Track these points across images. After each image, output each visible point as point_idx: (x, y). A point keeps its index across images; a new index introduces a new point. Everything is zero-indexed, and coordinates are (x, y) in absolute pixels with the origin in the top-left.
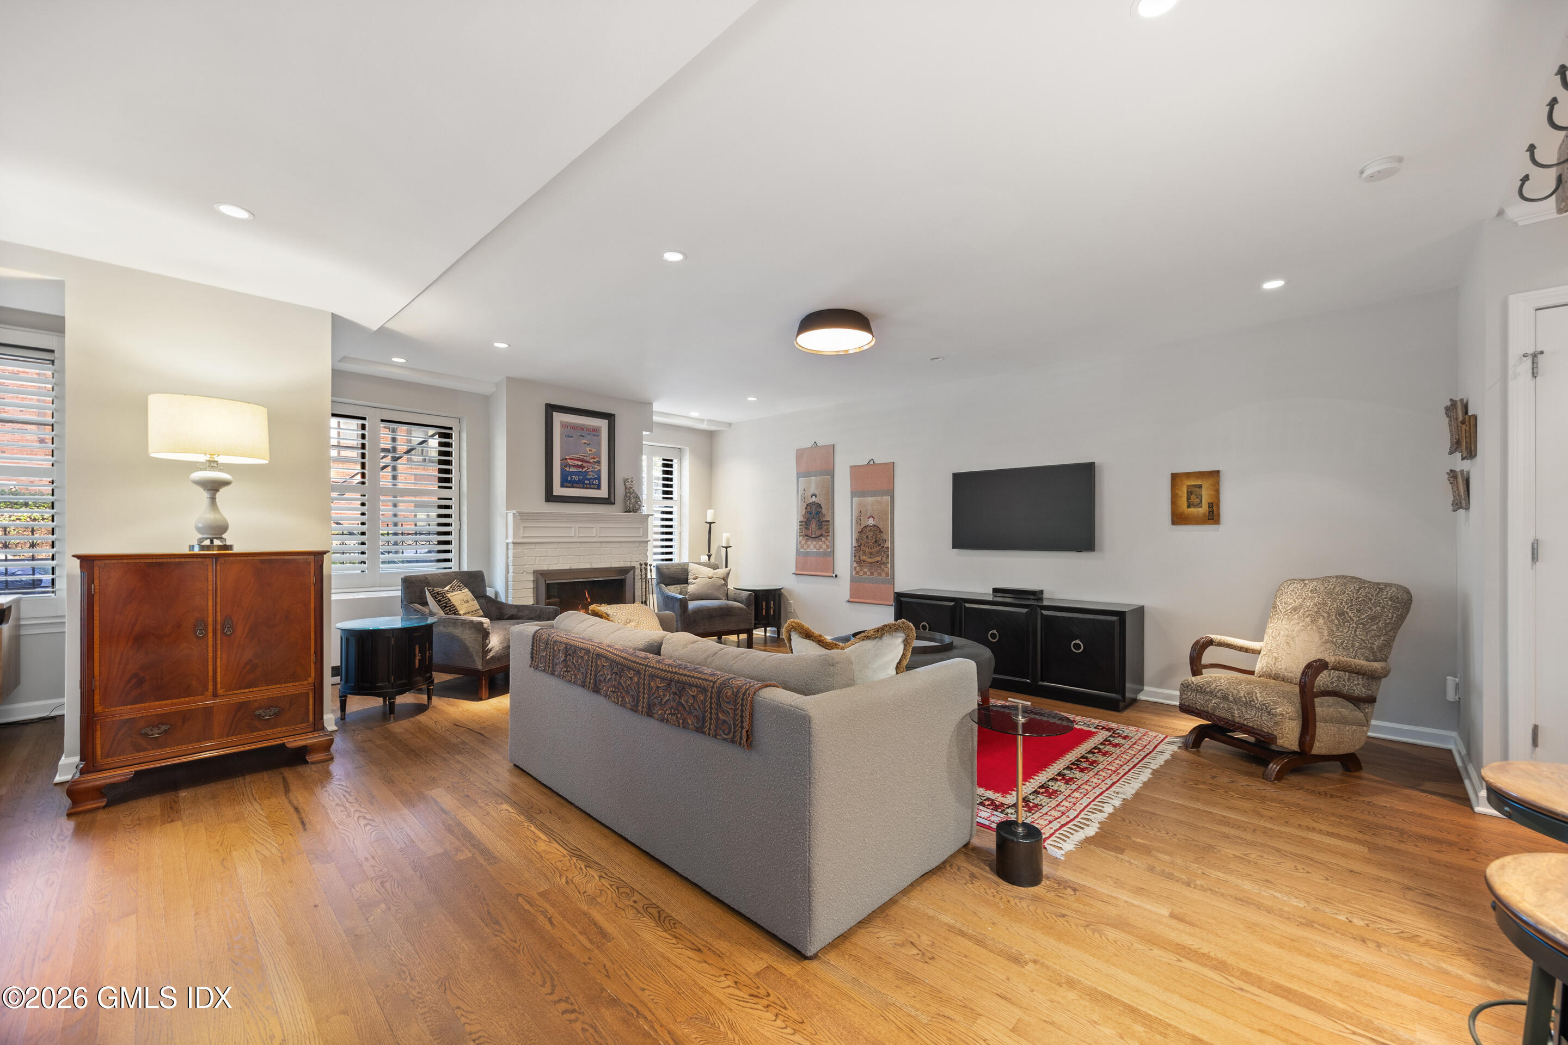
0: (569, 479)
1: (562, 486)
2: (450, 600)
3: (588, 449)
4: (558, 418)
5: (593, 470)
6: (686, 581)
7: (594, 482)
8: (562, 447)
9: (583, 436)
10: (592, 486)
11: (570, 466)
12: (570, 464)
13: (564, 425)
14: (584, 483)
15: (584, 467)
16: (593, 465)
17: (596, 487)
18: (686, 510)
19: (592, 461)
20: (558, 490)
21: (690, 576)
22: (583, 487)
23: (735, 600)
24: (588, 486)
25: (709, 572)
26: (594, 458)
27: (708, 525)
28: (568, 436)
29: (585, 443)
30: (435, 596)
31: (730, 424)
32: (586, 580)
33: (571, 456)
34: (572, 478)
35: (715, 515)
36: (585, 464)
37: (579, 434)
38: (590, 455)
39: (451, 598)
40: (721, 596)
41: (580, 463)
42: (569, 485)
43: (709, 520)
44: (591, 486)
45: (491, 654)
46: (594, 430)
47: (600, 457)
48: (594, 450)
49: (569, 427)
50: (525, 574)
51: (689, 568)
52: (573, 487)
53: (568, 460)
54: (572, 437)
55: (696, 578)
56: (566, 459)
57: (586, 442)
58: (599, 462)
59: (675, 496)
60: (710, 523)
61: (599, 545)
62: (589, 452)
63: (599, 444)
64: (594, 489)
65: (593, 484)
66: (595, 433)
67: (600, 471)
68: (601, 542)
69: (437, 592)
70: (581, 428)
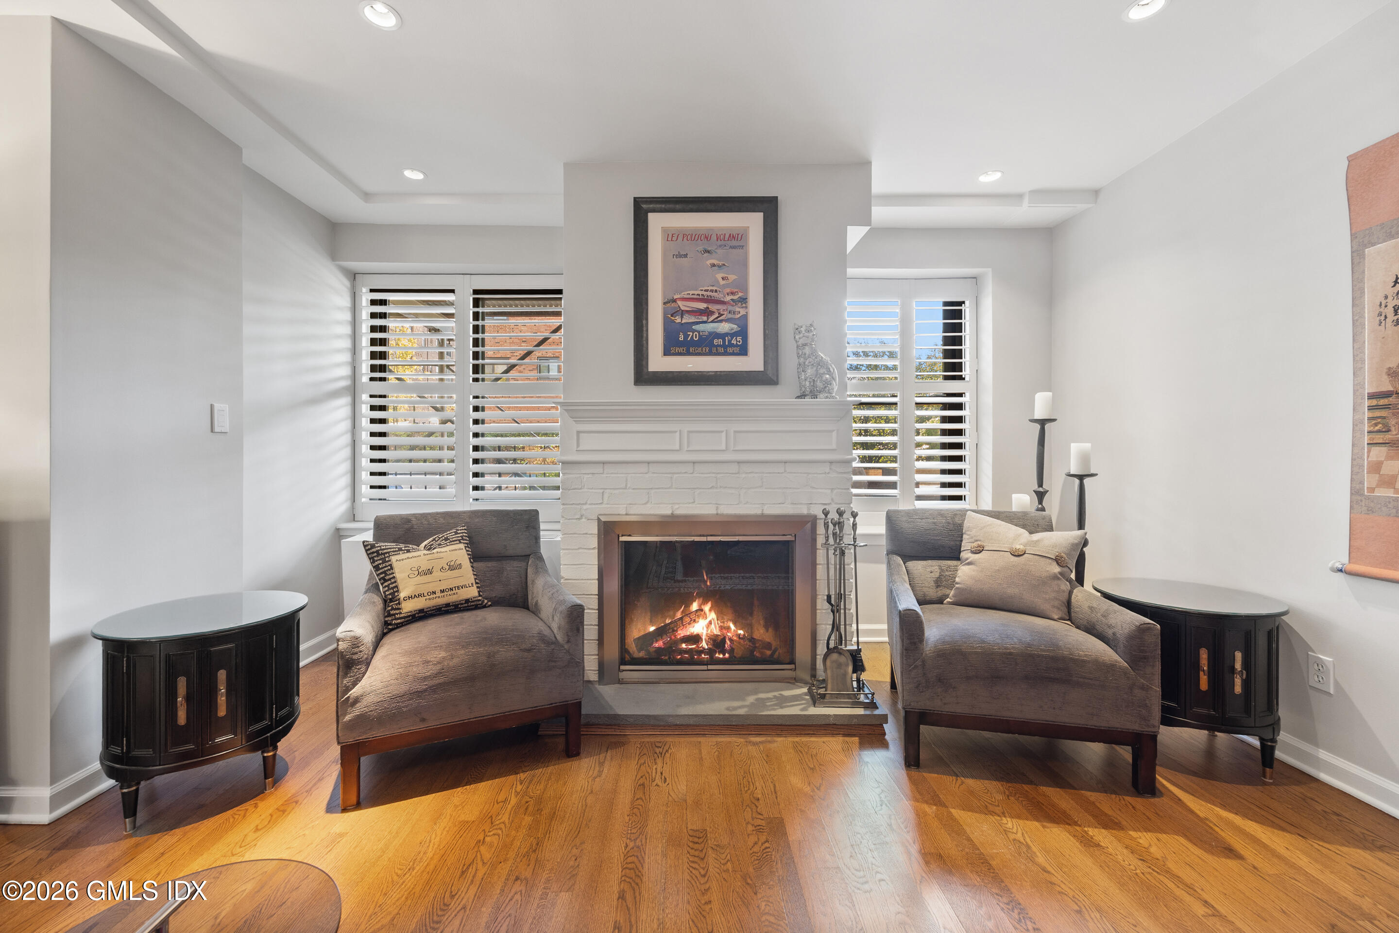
0: (681, 338)
1: (667, 352)
2: (392, 568)
3: (719, 276)
4: (657, 222)
5: (730, 316)
6: (954, 554)
7: (734, 342)
8: (665, 278)
9: (709, 252)
10: (730, 350)
11: (683, 313)
12: (683, 308)
13: (670, 236)
14: (711, 345)
15: (712, 313)
16: (730, 308)
17: (737, 350)
18: (987, 399)
19: (728, 298)
20: (658, 362)
21: (966, 545)
22: (710, 354)
23: (1090, 629)
24: (721, 350)
25: (1018, 537)
26: (733, 293)
27: (1038, 427)
28: (680, 256)
29: (713, 265)
30: (373, 558)
31: (1096, 193)
32: (704, 539)
33: (684, 294)
34: (686, 336)
35: (1054, 403)
36: (713, 307)
37: (701, 248)
38: (724, 286)
39: (395, 565)
40: (1045, 607)
41: (702, 306)
42: (681, 350)
43: (1037, 416)
44: (725, 350)
45: (357, 711)
46: (732, 237)
47: (745, 290)
48: (732, 277)
49: (680, 238)
50: (584, 520)
51: (966, 524)
52: (688, 353)
53: (680, 303)
54: (686, 256)
55: (978, 551)
56: (674, 301)
57: (715, 262)
58: (744, 300)
59: (966, 372)
60: (1043, 422)
61: (734, 468)
62: (722, 282)
63: (744, 264)
64: (733, 354)
65: (731, 345)
66: (734, 243)
67: (745, 317)
68: (739, 462)
69: (377, 552)
70: (705, 236)
